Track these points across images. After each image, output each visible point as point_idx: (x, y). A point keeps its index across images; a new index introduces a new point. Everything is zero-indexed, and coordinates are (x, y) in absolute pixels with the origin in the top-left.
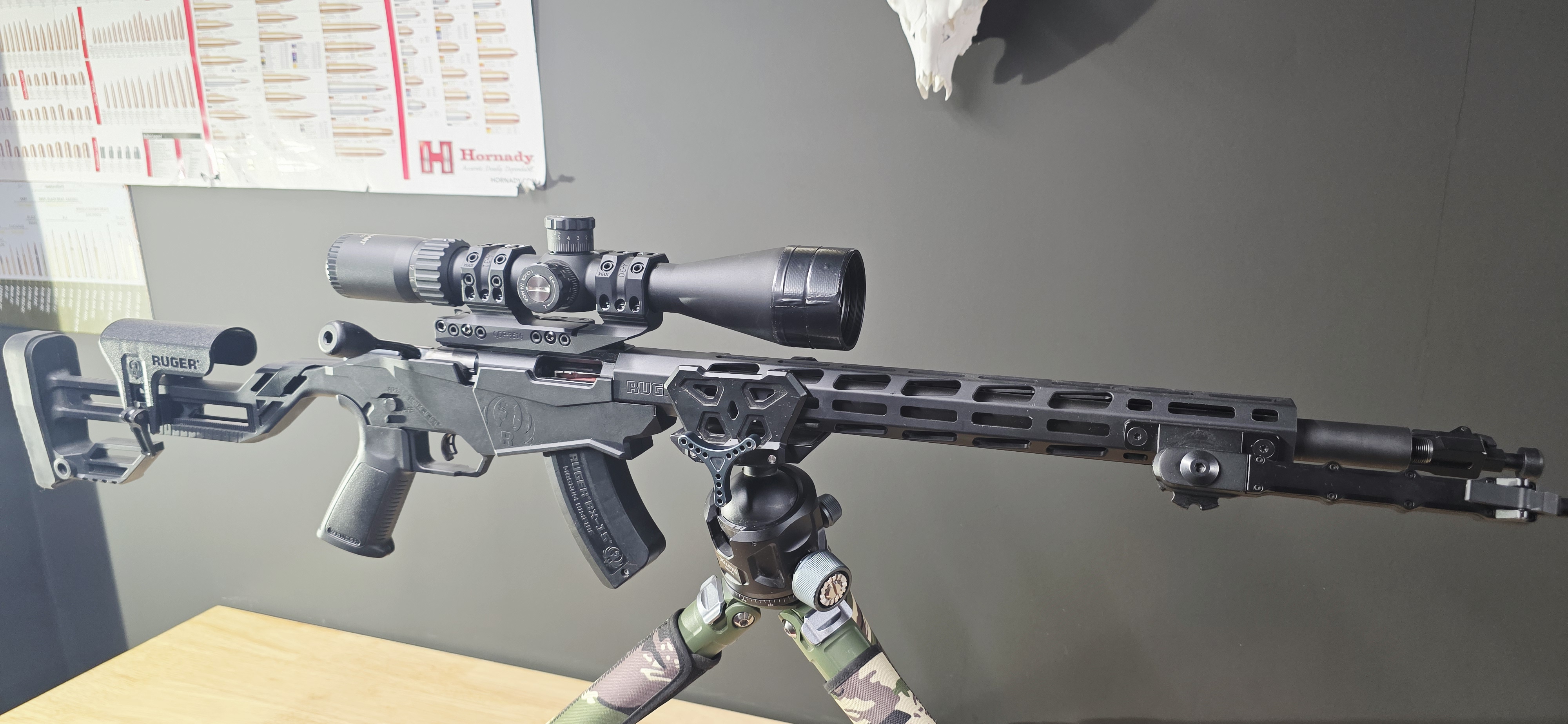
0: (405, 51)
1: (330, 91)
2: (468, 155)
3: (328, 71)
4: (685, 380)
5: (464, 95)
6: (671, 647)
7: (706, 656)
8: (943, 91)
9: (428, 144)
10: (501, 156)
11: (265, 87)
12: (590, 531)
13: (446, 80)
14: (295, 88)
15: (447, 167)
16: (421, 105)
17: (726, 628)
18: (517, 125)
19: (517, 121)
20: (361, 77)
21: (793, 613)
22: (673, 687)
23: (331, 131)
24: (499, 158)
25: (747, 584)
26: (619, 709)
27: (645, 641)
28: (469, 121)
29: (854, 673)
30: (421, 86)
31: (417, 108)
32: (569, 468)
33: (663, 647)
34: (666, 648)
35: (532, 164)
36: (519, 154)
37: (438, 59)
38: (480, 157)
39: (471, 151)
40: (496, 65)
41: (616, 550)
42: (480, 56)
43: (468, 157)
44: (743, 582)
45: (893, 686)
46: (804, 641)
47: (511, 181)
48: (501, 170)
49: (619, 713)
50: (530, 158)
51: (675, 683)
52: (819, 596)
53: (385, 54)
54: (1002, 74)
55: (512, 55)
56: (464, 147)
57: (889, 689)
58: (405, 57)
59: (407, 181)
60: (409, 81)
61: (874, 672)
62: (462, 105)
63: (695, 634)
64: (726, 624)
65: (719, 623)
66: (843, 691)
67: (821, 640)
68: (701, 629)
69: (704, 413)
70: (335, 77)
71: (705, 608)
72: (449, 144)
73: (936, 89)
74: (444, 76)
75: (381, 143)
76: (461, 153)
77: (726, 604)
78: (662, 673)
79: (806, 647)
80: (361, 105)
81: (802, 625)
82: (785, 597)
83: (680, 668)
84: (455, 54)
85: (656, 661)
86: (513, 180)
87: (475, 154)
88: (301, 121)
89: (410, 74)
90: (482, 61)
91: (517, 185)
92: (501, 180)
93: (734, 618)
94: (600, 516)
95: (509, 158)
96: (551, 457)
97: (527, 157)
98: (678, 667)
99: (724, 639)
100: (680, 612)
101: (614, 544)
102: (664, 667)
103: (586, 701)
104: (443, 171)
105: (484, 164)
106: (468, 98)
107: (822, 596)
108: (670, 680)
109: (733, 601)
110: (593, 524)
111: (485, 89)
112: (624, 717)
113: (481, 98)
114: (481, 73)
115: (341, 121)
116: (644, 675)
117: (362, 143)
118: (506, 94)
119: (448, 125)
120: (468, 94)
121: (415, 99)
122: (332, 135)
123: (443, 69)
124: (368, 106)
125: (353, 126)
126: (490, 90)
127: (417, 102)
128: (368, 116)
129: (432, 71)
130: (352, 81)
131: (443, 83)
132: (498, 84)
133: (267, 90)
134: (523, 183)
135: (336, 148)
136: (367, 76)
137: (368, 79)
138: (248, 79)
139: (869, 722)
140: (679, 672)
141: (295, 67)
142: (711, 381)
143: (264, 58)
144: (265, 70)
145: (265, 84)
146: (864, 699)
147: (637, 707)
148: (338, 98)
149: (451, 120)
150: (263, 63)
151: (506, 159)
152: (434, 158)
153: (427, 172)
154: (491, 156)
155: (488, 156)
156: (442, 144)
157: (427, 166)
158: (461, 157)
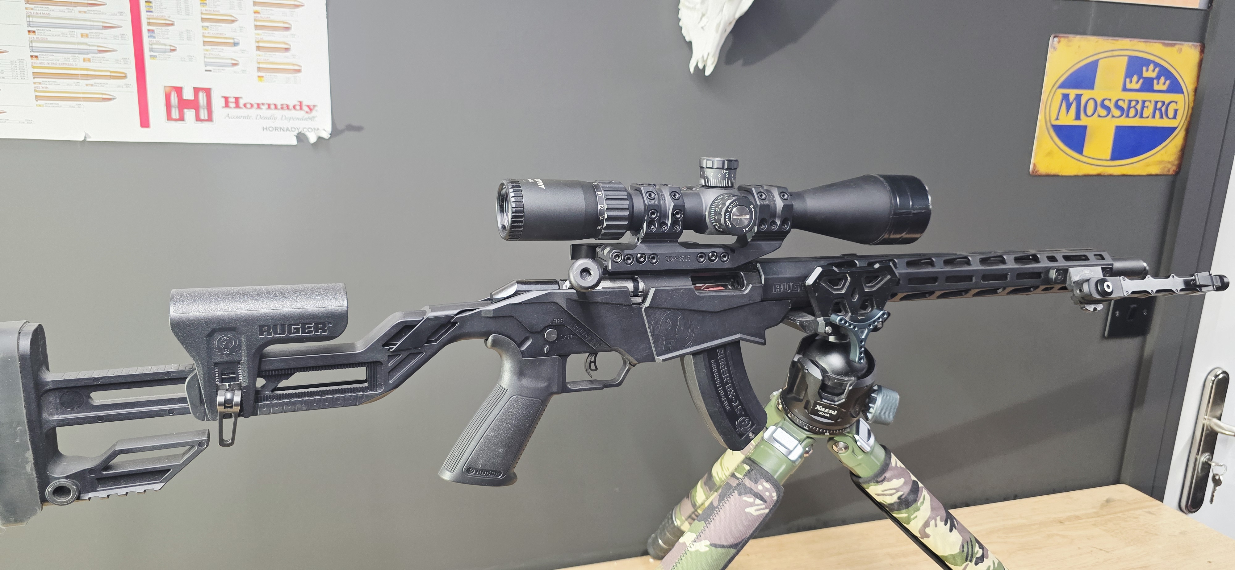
1: (29, 24)
2: (234, 102)
3: (28, 1)
4: (824, 276)
5: (232, 41)
6: (767, 485)
9: (178, 90)
10: (276, 106)
12: (728, 408)
13: (206, 24)
15: (204, 114)
16: (169, 48)
17: (799, 460)
18: (299, 75)
19: (299, 71)
20: (80, 12)
21: (847, 436)
22: (771, 515)
23: (30, 71)
25: (840, 420)
26: (731, 546)
28: (236, 68)
30: (170, 28)
31: (165, 51)
33: (760, 487)
34: (763, 487)
35: (314, 113)
36: (299, 104)
38: (248, 106)
39: (237, 99)
40: (277, 15)
41: (746, 418)
42: (255, 3)
43: (232, 105)
47: (287, 129)
48: (275, 119)
49: (726, 550)
50: (312, 107)
51: (770, 512)
55: (297, 6)
56: (226, 95)
59: (145, 130)
60: (153, 21)
61: (896, 462)
62: (228, 52)
68: (785, 465)
69: (834, 300)
72: (208, 91)
74: (203, 20)
75: (110, 87)
76: (223, 100)
77: (802, 442)
78: (763, 506)
80: (79, 43)
81: (856, 441)
85: (757, 499)
86: (290, 129)
87: (241, 102)
89: (155, 14)
90: (257, 8)
91: (296, 133)
92: (276, 129)
93: (805, 451)
94: (737, 394)
95: (285, 107)
97: (308, 106)
98: (776, 498)
101: (746, 415)
102: (765, 502)
103: (698, 550)
104: (198, 119)
105: (254, 112)
106: (235, 44)
108: (767, 511)
109: (806, 438)
110: (730, 402)
111: (259, 37)
112: (733, 551)
113: (254, 45)
114: (255, 20)
115: (45, 60)
116: (749, 513)
117: (82, 87)
118: (286, 43)
119: (206, 70)
120: (236, 41)
121: (162, 41)
122: (31, 76)
123: (204, 12)
124: (89, 45)
125: (65, 66)
126: (266, 38)
127: (165, 45)
128: (89, 56)
129: (187, 13)
130: (68, 15)
131: (203, 27)
132: (276, 33)
134: (303, 132)
135: (35, 91)
136: (89, 11)
137: (91, 15)
139: (902, 493)
140: (775, 502)
142: (840, 275)
146: (898, 479)
147: (743, 540)
148: (41, 33)
149: (211, 66)
151: (282, 108)
152: (184, 104)
153: (176, 120)
154: (263, 104)
155: (258, 105)
156: (197, 91)
157: (175, 114)
158: (224, 105)
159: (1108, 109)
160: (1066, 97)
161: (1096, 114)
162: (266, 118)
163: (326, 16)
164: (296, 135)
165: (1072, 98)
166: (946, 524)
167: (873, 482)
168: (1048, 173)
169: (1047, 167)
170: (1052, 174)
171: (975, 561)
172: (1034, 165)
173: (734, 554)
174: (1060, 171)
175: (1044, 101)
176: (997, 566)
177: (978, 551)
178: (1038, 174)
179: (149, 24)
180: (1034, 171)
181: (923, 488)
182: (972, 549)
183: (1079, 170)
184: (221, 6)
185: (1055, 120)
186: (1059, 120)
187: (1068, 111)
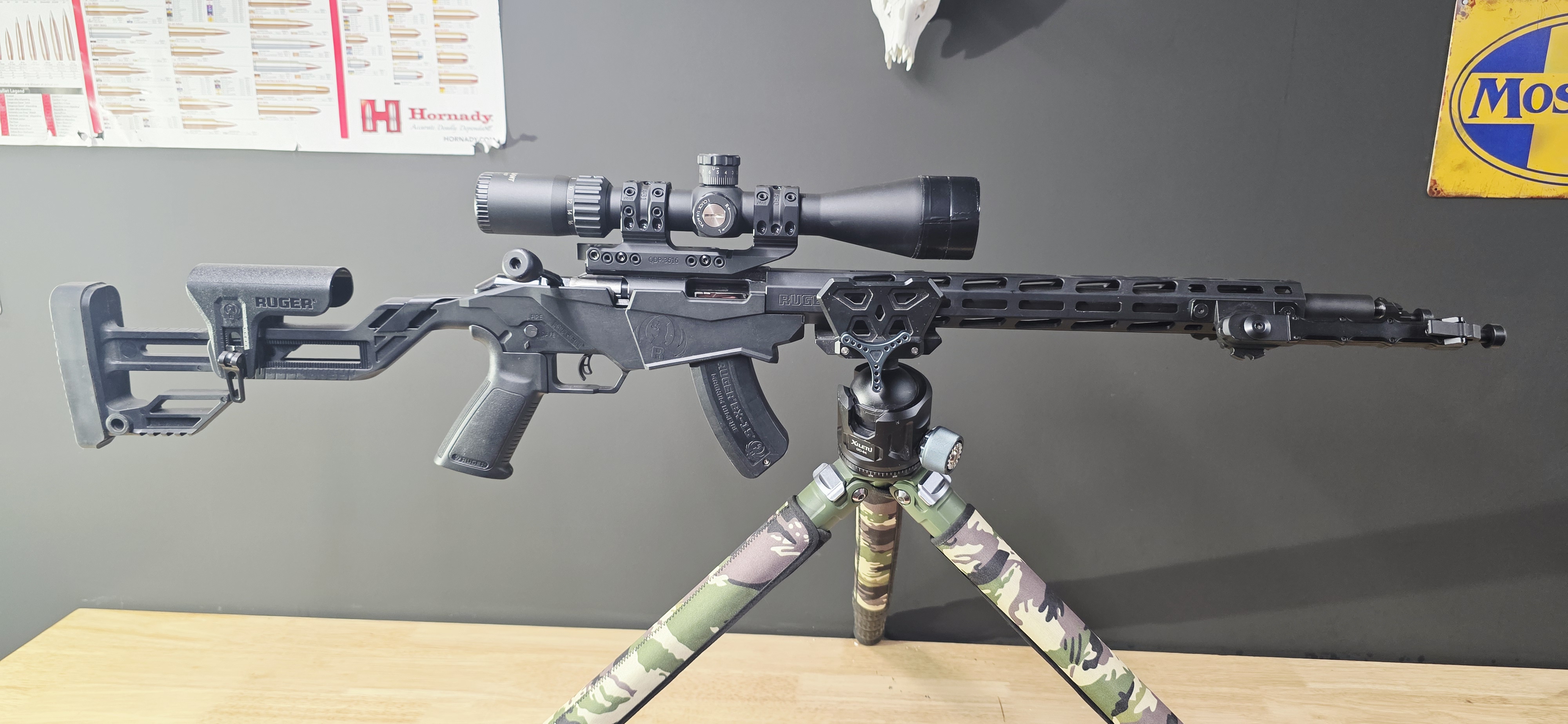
1: (253, 46)
2: (419, 114)
3: (252, 26)
4: (838, 289)
5: (416, 54)
6: (799, 525)
7: (825, 531)
9: (372, 103)
10: (456, 116)
11: (170, 41)
12: (735, 429)
13: (394, 39)
14: (210, 42)
15: (393, 126)
16: (363, 63)
17: (846, 504)
18: (476, 85)
19: (476, 81)
20: (292, 33)
21: (907, 483)
22: (802, 559)
23: (254, 88)
24: (453, 117)
25: (880, 459)
26: (752, 586)
27: (767, 525)
28: (420, 80)
29: (962, 526)
30: (364, 44)
31: (360, 66)
32: (718, 376)
33: (791, 526)
34: (794, 527)
35: (490, 123)
36: (476, 114)
37: (387, 18)
38: (432, 117)
39: (422, 110)
40: (454, 27)
41: (759, 443)
42: (435, 17)
43: (418, 116)
44: (876, 458)
46: (918, 507)
47: (466, 139)
48: (455, 129)
49: (751, 589)
50: (488, 117)
51: (803, 555)
52: (948, 460)
55: (472, 17)
56: (413, 107)
57: (991, 535)
58: (346, 15)
59: (345, 140)
60: (350, 39)
61: (978, 523)
62: (413, 65)
63: (819, 512)
64: (846, 500)
65: (840, 500)
66: (956, 540)
67: (937, 501)
68: (825, 506)
69: (853, 317)
70: (261, 33)
71: (827, 487)
72: (396, 103)
73: (901, 62)
74: (392, 35)
75: (315, 101)
76: (410, 112)
77: (847, 483)
78: (793, 548)
79: (920, 509)
80: (291, 62)
81: (918, 492)
82: (903, 470)
83: (810, 541)
84: (407, 14)
85: (785, 539)
86: (469, 140)
87: (426, 114)
88: (217, 77)
89: (351, 32)
90: (438, 22)
91: (474, 143)
92: (456, 139)
93: (853, 495)
94: (745, 415)
96: (699, 367)
97: (485, 117)
98: (808, 541)
99: (839, 515)
100: (795, 497)
101: (757, 438)
102: (794, 542)
103: (713, 584)
104: (389, 130)
105: (436, 122)
106: (420, 57)
108: (798, 554)
109: (853, 480)
110: (737, 422)
111: (439, 49)
112: (755, 593)
113: (435, 58)
114: (436, 33)
115: (266, 77)
116: (774, 553)
117: (292, 101)
118: (463, 55)
119: (395, 84)
120: (420, 54)
121: (358, 57)
122: (255, 92)
123: (392, 27)
124: (300, 63)
125: (281, 83)
126: (446, 50)
127: (360, 60)
128: (300, 73)
129: (378, 30)
130: (281, 36)
131: (391, 42)
132: (455, 45)
133: (173, 43)
134: (480, 142)
135: (259, 106)
136: (299, 32)
137: (300, 36)
138: (148, 30)
139: (980, 562)
140: (808, 545)
141: (210, 20)
142: (861, 290)
143: (171, 9)
144: (171, 22)
145: (170, 37)
146: (974, 544)
147: (768, 582)
148: (263, 54)
149: (398, 79)
150: (169, 15)
151: (462, 119)
152: (377, 116)
153: (370, 131)
154: (444, 115)
155: (440, 116)
156: (387, 103)
157: (369, 125)
158: (410, 116)
160: (1488, 85)
161: (1551, 107)
162: (447, 128)
163: (499, 25)
164: (475, 145)
165: (1500, 85)
166: (1041, 610)
167: (943, 544)
168: (1460, 194)
169: (1459, 186)
170: (1468, 194)
171: (1083, 664)
172: (1435, 182)
173: (757, 596)
174: (1483, 191)
175: (1447, 91)
176: (1120, 677)
177: (1089, 653)
178: (1443, 195)
179: (347, 41)
180: (1435, 191)
181: (1014, 561)
182: (1080, 648)
183: (1521, 189)
184: (406, 21)
185: (1470, 117)
186: (1478, 117)
187: (1493, 104)
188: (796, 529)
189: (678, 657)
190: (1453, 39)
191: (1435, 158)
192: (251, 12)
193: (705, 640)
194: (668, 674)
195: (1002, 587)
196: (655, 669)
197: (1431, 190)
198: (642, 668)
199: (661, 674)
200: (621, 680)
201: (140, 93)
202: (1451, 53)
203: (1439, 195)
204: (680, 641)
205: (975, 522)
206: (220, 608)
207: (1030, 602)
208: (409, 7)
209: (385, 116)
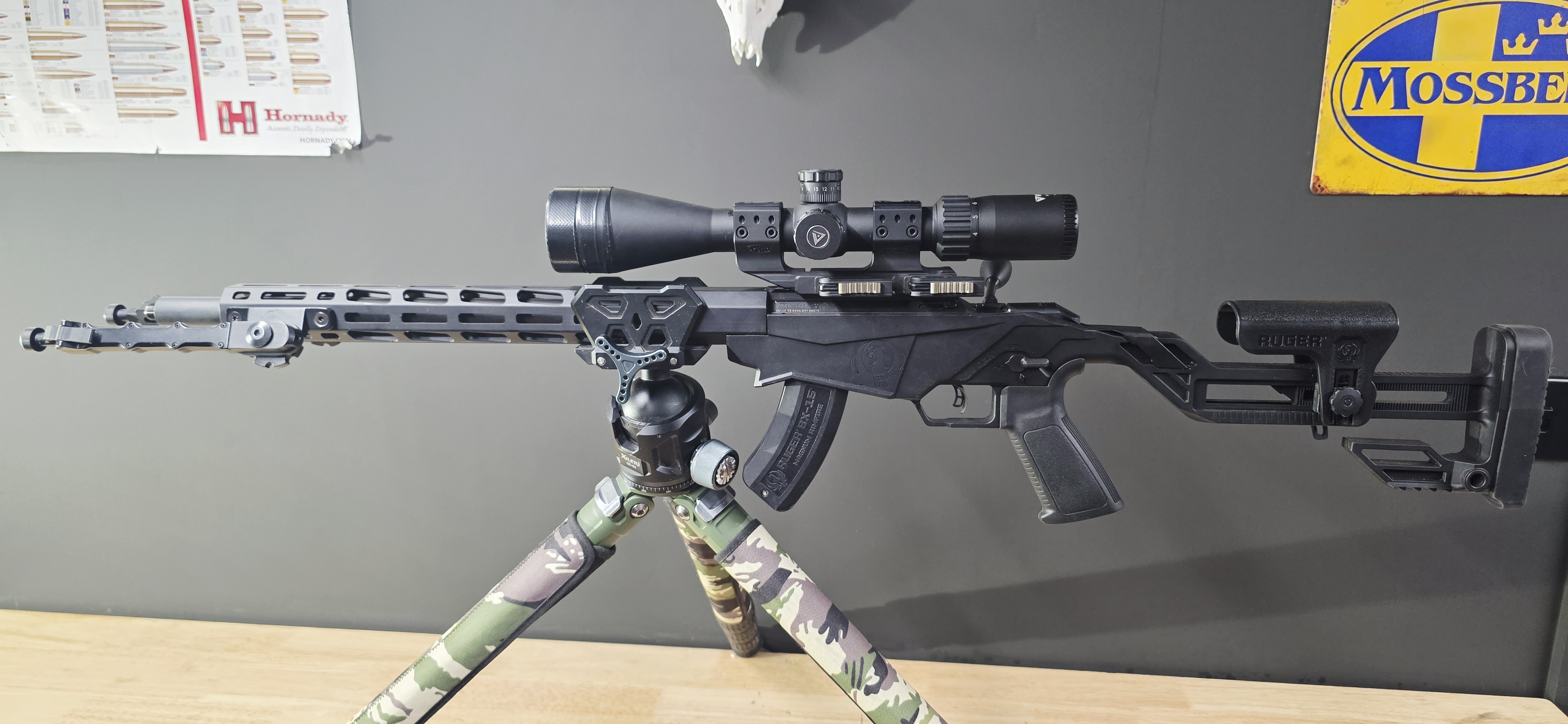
0: (199, 9)
1: (110, 49)
2: (274, 114)
3: (108, 29)
4: (592, 297)
5: (268, 55)
6: (574, 542)
7: (606, 547)
8: (754, 58)
9: (228, 104)
10: (311, 117)
11: (30, 45)
13: (247, 40)
14: (68, 46)
15: (250, 127)
16: (218, 64)
17: (624, 519)
18: (329, 85)
19: (328, 81)
20: (148, 35)
21: (686, 498)
22: (578, 577)
23: (112, 91)
24: (308, 118)
25: (649, 474)
26: (526, 604)
27: (545, 542)
28: (275, 81)
29: (743, 542)
30: (218, 46)
31: (215, 68)
33: (566, 543)
34: (570, 543)
35: (345, 123)
36: (331, 114)
37: (238, 19)
38: (288, 118)
39: (277, 111)
40: (304, 26)
42: (286, 16)
43: (273, 117)
44: (645, 472)
45: (775, 550)
46: (696, 521)
47: (323, 140)
48: (311, 130)
49: (526, 608)
50: (343, 118)
51: (580, 573)
52: (716, 476)
53: (176, 12)
54: (803, 45)
55: (322, 16)
56: (268, 108)
57: (772, 551)
58: (199, 16)
59: (203, 142)
60: (203, 40)
61: (759, 540)
62: (266, 65)
63: (596, 527)
64: (624, 516)
65: (618, 515)
66: (734, 558)
67: (713, 517)
68: (601, 522)
69: (609, 325)
70: (116, 35)
71: (605, 503)
72: (252, 104)
73: (749, 56)
74: (244, 36)
75: (173, 103)
76: (266, 113)
77: (624, 498)
78: (567, 565)
79: (699, 526)
80: (148, 64)
81: (695, 507)
82: (681, 484)
83: (585, 558)
84: (258, 14)
85: (560, 555)
86: (325, 140)
87: (281, 114)
88: (76, 80)
89: (205, 34)
90: (288, 21)
91: (330, 144)
92: (312, 140)
93: (632, 510)
95: (319, 118)
97: (340, 117)
98: (582, 558)
99: (620, 530)
100: (577, 513)
102: (569, 559)
103: (491, 602)
104: (246, 132)
105: (292, 124)
106: (272, 58)
107: (718, 476)
108: (574, 571)
109: (631, 494)
111: (292, 49)
112: (531, 611)
113: (288, 58)
114: (287, 33)
115: (124, 80)
116: (549, 570)
117: (152, 104)
118: (315, 55)
119: (250, 85)
120: (273, 54)
121: (213, 58)
122: (114, 95)
123: (244, 28)
124: (156, 66)
125: (138, 86)
126: (298, 50)
127: (215, 62)
128: (156, 76)
129: (231, 31)
130: (137, 39)
131: (244, 42)
132: (307, 44)
133: (33, 47)
134: (337, 143)
135: (118, 109)
136: (154, 34)
137: (155, 37)
138: (9, 35)
139: (758, 581)
140: (582, 563)
141: (68, 24)
142: (615, 297)
143: (30, 14)
144: (30, 27)
145: (29, 41)
146: (751, 562)
147: (544, 600)
148: (121, 57)
149: (253, 80)
150: (28, 19)
151: (317, 120)
152: (234, 118)
153: (228, 133)
154: (300, 116)
155: (296, 116)
156: (243, 104)
157: (227, 127)
158: (266, 117)
159: (1467, 92)
160: (1371, 74)
161: (1441, 97)
163: (349, 24)
164: (330, 146)
165: (1384, 75)
166: (821, 632)
167: (723, 561)
168: (1345, 191)
169: (1344, 182)
170: (1354, 191)
171: (865, 690)
172: (1318, 179)
173: (533, 615)
174: (1370, 188)
175: (1328, 82)
176: (903, 703)
177: (871, 678)
178: (1327, 192)
179: (202, 43)
180: (1318, 188)
181: (795, 580)
182: (861, 672)
183: (1411, 186)
184: (257, 21)
185: (1354, 109)
186: (1362, 109)
187: (1378, 95)
188: (571, 546)
189: (454, 675)
190: (1332, 26)
191: (1317, 153)
192: (106, 14)
193: (481, 660)
194: (445, 693)
195: (782, 607)
196: (430, 688)
197: (1314, 187)
198: (417, 686)
199: (437, 693)
200: (396, 698)
201: (4, 98)
202: (1330, 41)
203: (1323, 192)
204: (455, 659)
205: (756, 539)
206: (109, 610)
207: (810, 623)
208: (259, 7)
209: (241, 118)
